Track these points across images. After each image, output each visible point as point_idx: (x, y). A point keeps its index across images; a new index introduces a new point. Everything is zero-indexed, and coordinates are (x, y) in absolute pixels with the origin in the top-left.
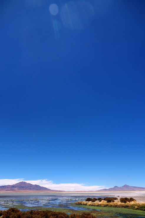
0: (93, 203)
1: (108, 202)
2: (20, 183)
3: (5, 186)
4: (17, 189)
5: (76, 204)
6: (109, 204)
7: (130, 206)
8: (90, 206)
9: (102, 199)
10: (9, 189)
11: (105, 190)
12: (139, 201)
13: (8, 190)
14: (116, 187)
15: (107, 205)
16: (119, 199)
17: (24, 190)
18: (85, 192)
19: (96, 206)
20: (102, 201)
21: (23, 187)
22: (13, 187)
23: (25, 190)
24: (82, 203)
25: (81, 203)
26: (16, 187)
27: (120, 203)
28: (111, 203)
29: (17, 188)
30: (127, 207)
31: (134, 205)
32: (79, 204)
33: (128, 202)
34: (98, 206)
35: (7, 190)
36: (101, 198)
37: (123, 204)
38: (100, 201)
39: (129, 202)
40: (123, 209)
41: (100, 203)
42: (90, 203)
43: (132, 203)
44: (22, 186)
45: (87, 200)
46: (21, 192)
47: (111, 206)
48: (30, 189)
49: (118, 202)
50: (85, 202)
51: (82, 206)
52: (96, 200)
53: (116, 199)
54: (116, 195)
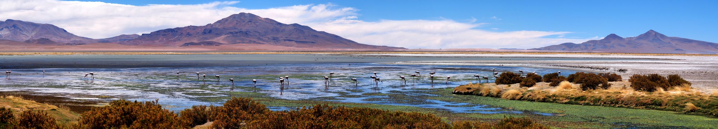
0: (524, 89)
1: (584, 88)
2: (234, 16)
3: (178, 29)
4: (224, 40)
5: (459, 93)
6: (590, 94)
7: (666, 101)
8: (513, 99)
9: (563, 79)
10: (195, 41)
11: (569, 47)
12: (701, 86)
13: (192, 44)
14: (613, 36)
15: (582, 98)
16: (626, 78)
17: (250, 42)
18: (488, 52)
19: (538, 100)
20: (564, 83)
21: (247, 33)
22: (210, 31)
23: (254, 42)
24: (482, 92)
25: (478, 90)
26: (218, 35)
27: (629, 92)
28: (598, 93)
29: (223, 37)
30: (656, 104)
31: (682, 98)
32: (471, 94)
33: (662, 90)
34: (544, 100)
35: (187, 45)
36: (556, 75)
37: (642, 94)
38: (555, 84)
39: (666, 89)
40: (642, 111)
41: (554, 91)
42: (514, 89)
43: (677, 92)
44: (244, 29)
45: (500, 81)
46: (243, 50)
47: (596, 102)
48: (276, 40)
49: (624, 88)
50: (494, 88)
51: (483, 100)
52: (538, 79)
53: (614, 78)
54: (613, 68)
